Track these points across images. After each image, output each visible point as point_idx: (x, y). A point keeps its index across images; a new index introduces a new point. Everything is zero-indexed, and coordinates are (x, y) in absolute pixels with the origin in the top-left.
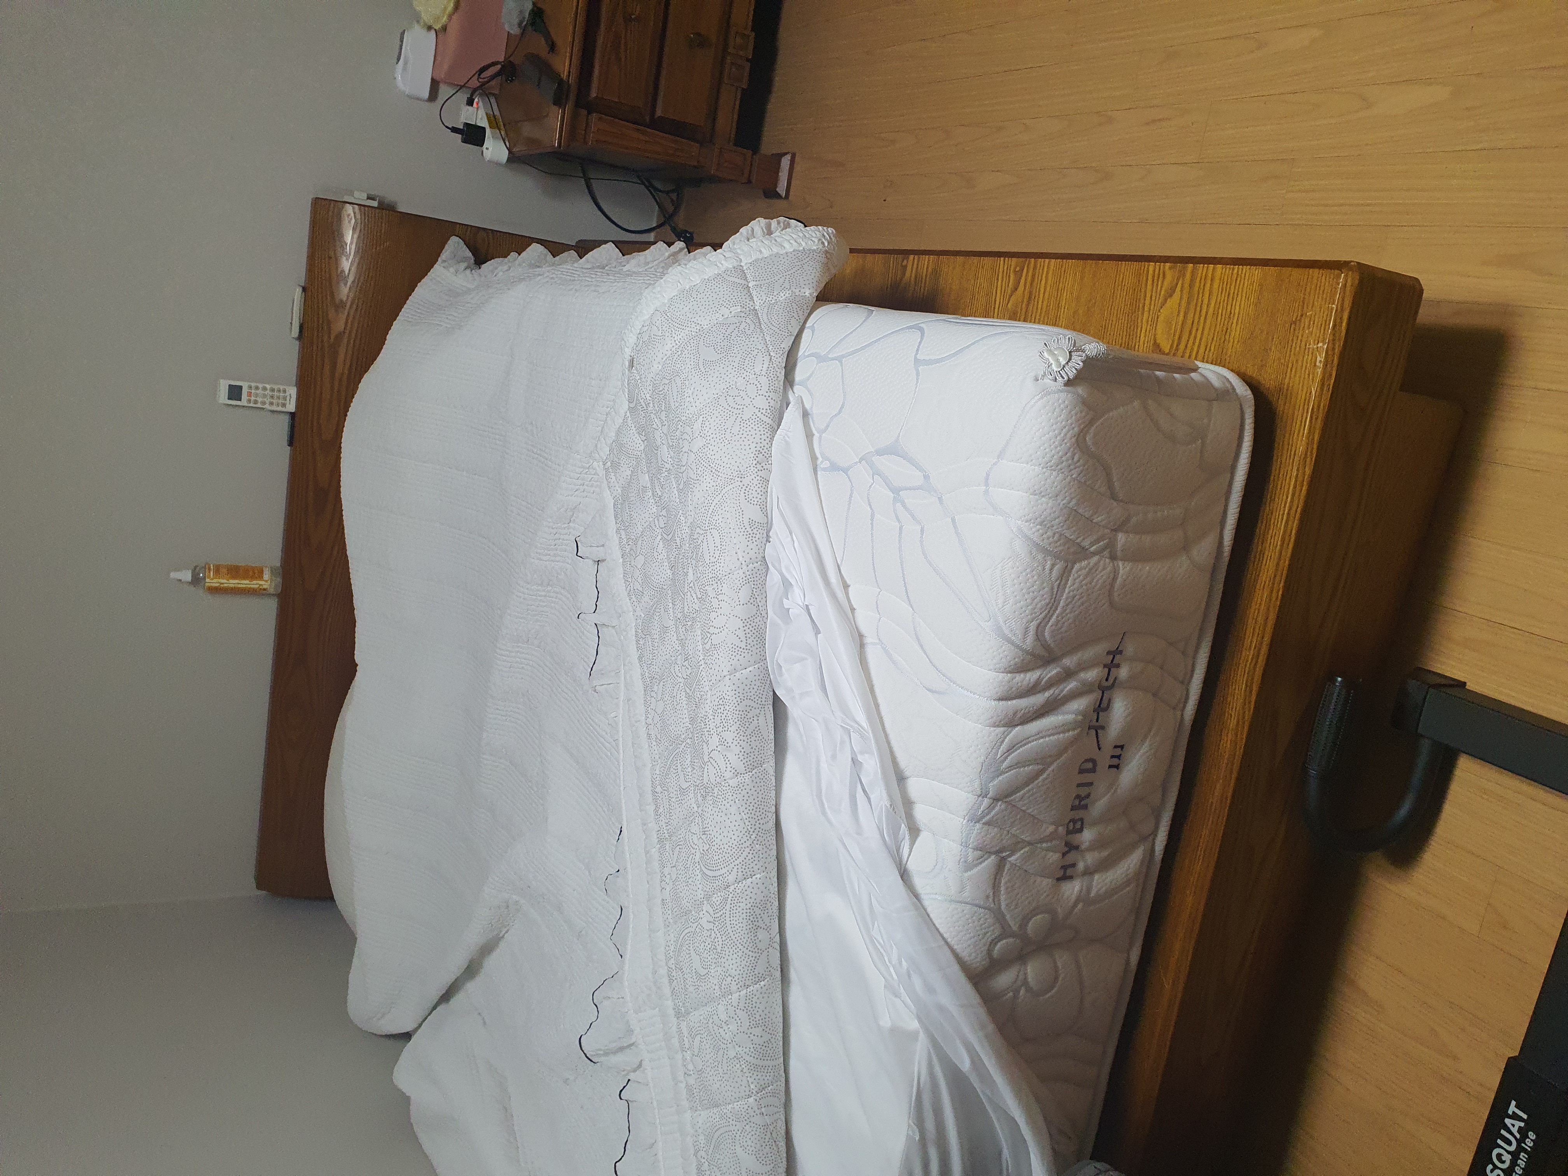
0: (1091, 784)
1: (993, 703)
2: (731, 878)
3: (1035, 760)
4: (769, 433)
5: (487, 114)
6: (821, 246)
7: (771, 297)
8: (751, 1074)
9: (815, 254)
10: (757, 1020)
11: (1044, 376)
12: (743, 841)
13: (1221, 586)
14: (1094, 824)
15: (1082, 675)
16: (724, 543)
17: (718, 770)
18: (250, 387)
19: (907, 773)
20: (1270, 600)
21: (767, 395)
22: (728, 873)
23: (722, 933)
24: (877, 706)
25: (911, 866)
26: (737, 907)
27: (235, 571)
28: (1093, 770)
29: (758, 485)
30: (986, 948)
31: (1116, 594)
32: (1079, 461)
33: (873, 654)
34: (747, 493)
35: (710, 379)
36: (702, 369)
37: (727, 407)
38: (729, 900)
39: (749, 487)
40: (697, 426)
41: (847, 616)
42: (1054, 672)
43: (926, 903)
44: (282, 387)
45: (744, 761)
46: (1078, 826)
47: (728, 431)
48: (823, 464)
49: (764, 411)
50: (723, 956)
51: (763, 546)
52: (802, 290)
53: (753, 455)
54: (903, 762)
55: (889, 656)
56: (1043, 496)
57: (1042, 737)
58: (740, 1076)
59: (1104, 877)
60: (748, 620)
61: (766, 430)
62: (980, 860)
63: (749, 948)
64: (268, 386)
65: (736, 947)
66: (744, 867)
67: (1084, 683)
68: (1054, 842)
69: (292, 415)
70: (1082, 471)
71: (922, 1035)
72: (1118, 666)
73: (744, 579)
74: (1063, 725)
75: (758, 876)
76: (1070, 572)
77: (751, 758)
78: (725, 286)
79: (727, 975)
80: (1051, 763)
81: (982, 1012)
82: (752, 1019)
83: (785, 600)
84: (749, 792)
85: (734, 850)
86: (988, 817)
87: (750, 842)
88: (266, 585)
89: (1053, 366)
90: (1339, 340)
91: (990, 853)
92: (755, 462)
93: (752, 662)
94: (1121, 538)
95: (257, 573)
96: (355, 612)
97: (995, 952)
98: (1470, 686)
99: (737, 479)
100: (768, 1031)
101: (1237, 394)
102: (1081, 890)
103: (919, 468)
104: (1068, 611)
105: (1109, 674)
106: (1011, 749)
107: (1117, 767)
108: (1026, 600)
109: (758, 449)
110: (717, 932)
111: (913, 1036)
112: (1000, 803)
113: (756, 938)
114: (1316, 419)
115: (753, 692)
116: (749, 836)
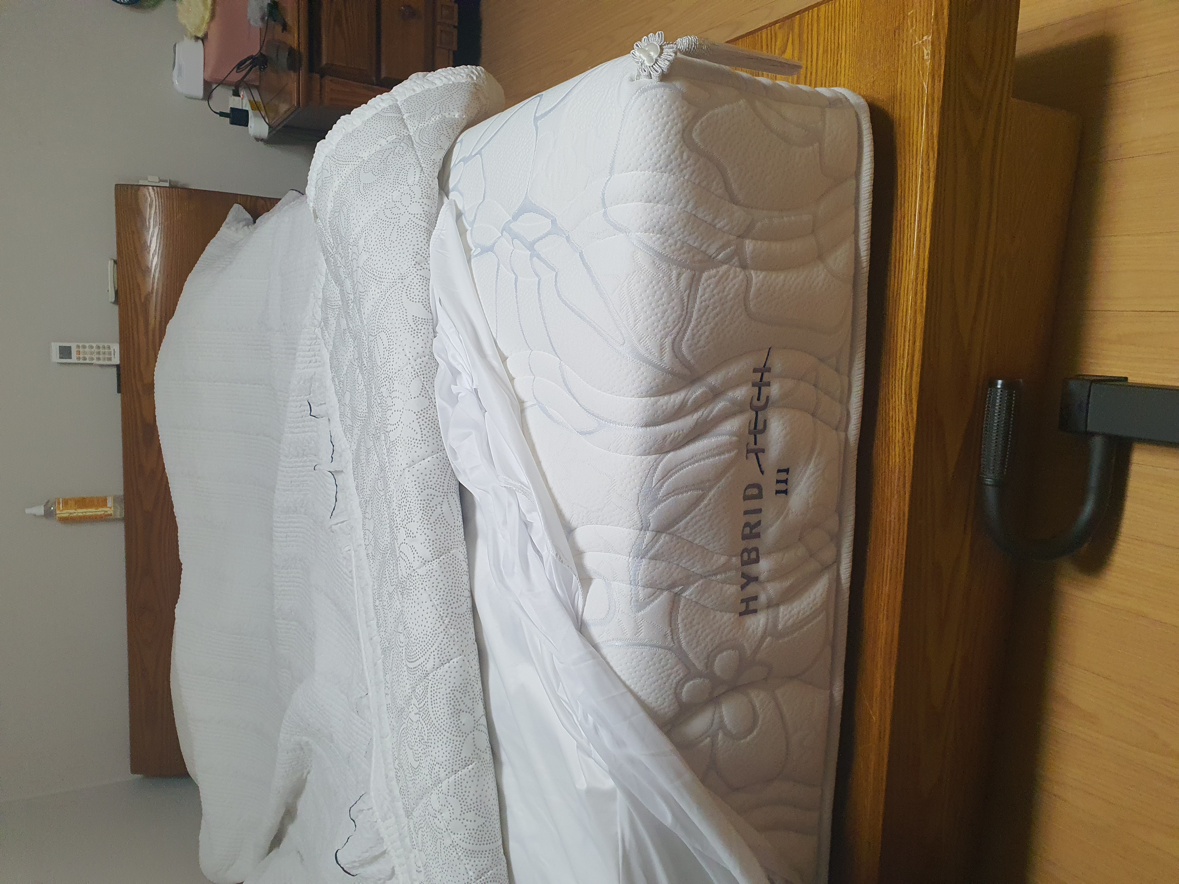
0: (759, 511)
1: (641, 430)
2: (429, 666)
3: (693, 485)
4: (426, 234)
5: (250, 101)
6: (470, 80)
7: (423, 122)
8: (468, 861)
9: (464, 85)
10: (468, 804)
11: (639, 75)
12: (436, 628)
13: (865, 298)
14: (769, 553)
15: (730, 394)
16: (392, 343)
17: (408, 562)
18: (78, 347)
19: (574, 524)
20: (916, 303)
21: (420, 201)
22: (426, 662)
23: (426, 722)
24: (539, 463)
25: (588, 616)
26: (438, 693)
27: (82, 503)
28: (760, 496)
29: (419, 284)
30: (673, 690)
31: (752, 304)
32: (688, 159)
33: (532, 416)
34: (408, 292)
35: (369, 198)
36: (363, 192)
37: (385, 219)
38: (429, 687)
39: (410, 287)
40: (361, 242)
41: (505, 385)
42: (699, 392)
43: (605, 651)
44: (106, 345)
45: (430, 548)
46: (753, 555)
47: (387, 239)
48: (475, 251)
49: (419, 216)
50: (430, 744)
51: (430, 341)
52: (452, 113)
53: (411, 256)
54: (567, 513)
55: (545, 411)
56: (658, 202)
57: (697, 462)
58: (458, 865)
59: (790, 609)
60: (421, 412)
61: (423, 233)
62: (651, 598)
63: (453, 733)
64: (94, 345)
65: (440, 733)
66: (440, 653)
67: (734, 402)
68: (729, 574)
69: (118, 367)
70: (694, 172)
71: (619, 794)
72: (768, 384)
73: (413, 373)
74: (717, 447)
75: (455, 660)
76: (699, 280)
77: (437, 545)
78: (381, 121)
79: (435, 763)
80: (710, 488)
81: (675, 759)
82: (463, 804)
83: (452, 386)
84: (438, 578)
85: (429, 638)
86: (653, 551)
87: (443, 627)
88: (110, 511)
89: (645, 62)
90: (943, 28)
91: (662, 590)
92: (414, 263)
93: (430, 452)
94: (749, 245)
95: (103, 502)
96: (177, 519)
97: (683, 694)
98: (1131, 380)
99: (398, 281)
100: (481, 814)
101: (850, 103)
102: (767, 624)
103: (546, 215)
104: (703, 323)
105: (759, 394)
106: (666, 476)
107: (786, 492)
108: (657, 314)
109: (416, 250)
110: (423, 722)
111: (610, 796)
112: (664, 535)
113: (459, 722)
114: (933, 113)
115: (434, 480)
116: (441, 621)
